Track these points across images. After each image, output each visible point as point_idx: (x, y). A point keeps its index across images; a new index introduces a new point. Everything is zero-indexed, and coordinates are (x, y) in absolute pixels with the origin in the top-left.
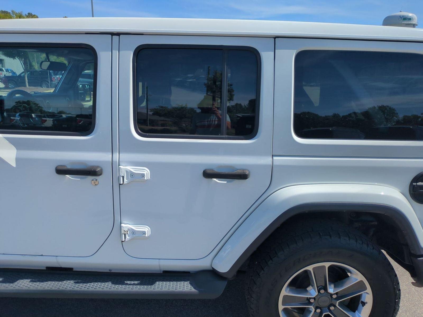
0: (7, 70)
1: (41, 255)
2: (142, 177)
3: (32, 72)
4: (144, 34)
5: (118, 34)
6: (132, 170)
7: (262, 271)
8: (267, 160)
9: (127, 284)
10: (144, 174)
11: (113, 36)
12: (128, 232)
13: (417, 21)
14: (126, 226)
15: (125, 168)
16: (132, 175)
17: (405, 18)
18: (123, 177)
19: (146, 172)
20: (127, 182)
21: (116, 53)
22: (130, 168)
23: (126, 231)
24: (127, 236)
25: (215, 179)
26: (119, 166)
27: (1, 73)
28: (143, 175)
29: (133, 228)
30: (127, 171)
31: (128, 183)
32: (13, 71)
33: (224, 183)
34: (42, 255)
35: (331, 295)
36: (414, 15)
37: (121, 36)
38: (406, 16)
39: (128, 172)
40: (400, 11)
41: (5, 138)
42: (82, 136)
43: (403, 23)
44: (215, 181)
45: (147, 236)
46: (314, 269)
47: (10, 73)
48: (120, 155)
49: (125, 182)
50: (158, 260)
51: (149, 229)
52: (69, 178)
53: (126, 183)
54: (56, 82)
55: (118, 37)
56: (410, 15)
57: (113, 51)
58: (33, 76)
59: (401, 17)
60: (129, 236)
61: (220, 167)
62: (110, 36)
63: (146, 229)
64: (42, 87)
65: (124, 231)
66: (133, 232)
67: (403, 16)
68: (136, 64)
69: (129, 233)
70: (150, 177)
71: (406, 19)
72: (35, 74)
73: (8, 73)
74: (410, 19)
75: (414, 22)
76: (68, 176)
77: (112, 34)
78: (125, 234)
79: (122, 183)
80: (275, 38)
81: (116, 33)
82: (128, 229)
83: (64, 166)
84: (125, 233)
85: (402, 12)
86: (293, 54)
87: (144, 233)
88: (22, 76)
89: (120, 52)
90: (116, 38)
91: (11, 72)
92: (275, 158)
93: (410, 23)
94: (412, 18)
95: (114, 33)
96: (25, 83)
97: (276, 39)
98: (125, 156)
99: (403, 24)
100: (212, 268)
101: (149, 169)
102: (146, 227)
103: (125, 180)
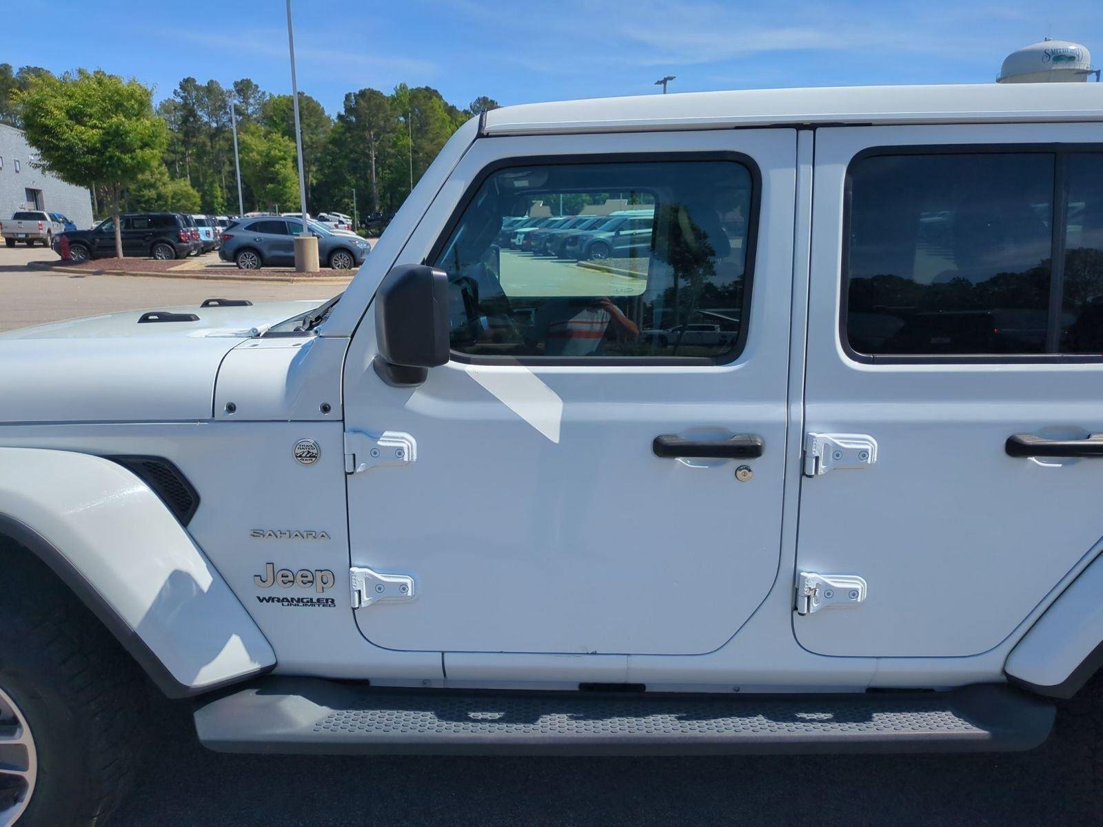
0: (53, 218)
1: (592, 654)
2: (862, 458)
3: (131, 219)
4: (873, 123)
5: (813, 126)
6: (837, 442)
9: (803, 720)
10: (864, 451)
11: (801, 132)
12: (816, 591)
13: (1089, 63)
14: (814, 576)
15: (823, 437)
16: (837, 453)
17: (1059, 57)
18: (817, 459)
19: (869, 444)
21: (806, 169)
22: (832, 437)
23: (813, 589)
24: (813, 600)
25: (1033, 459)
27: (41, 225)
28: (862, 453)
29: (828, 581)
30: (826, 446)
31: (826, 474)
32: (66, 219)
33: (1055, 467)
34: (594, 653)
36: (1084, 47)
37: (819, 130)
38: (1062, 51)
39: (829, 446)
40: (1046, 39)
41: (537, 375)
42: (717, 365)
43: (1054, 68)
44: (1034, 463)
45: (860, 599)
47: (62, 224)
48: (807, 406)
49: (821, 471)
51: (864, 584)
52: (682, 464)
53: (823, 472)
54: (190, 244)
55: (812, 132)
56: (1073, 47)
57: (801, 166)
58: (132, 230)
59: (1050, 52)
60: (817, 601)
62: (794, 131)
63: (858, 584)
64: (155, 258)
65: (810, 588)
66: (829, 592)
67: (1053, 52)
69: (819, 593)
70: (879, 458)
71: (1062, 59)
72: (136, 226)
73: (57, 223)
74: (1071, 58)
75: (1084, 65)
76: (679, 460)
77: (799, 126)
78: (809, 597)
79: (812, 473)
81: (808, 124)
82: (818, 584)
83: (675, 436)
84: (811, 593)
85: (1050, 40)
87: (854, 595)
88: (105, 231)
89: (816, 168)
90: (806, 135)
91: (63, 222)
93: (1072, 67)
94: (1078, 56)
95: (805, 124)
96: (114, 247)
98: (817, 410)
99: (1055, 70)
100: (1004, 678)
101: (875, 438)
102: (856, 579)
103: (821, 466)
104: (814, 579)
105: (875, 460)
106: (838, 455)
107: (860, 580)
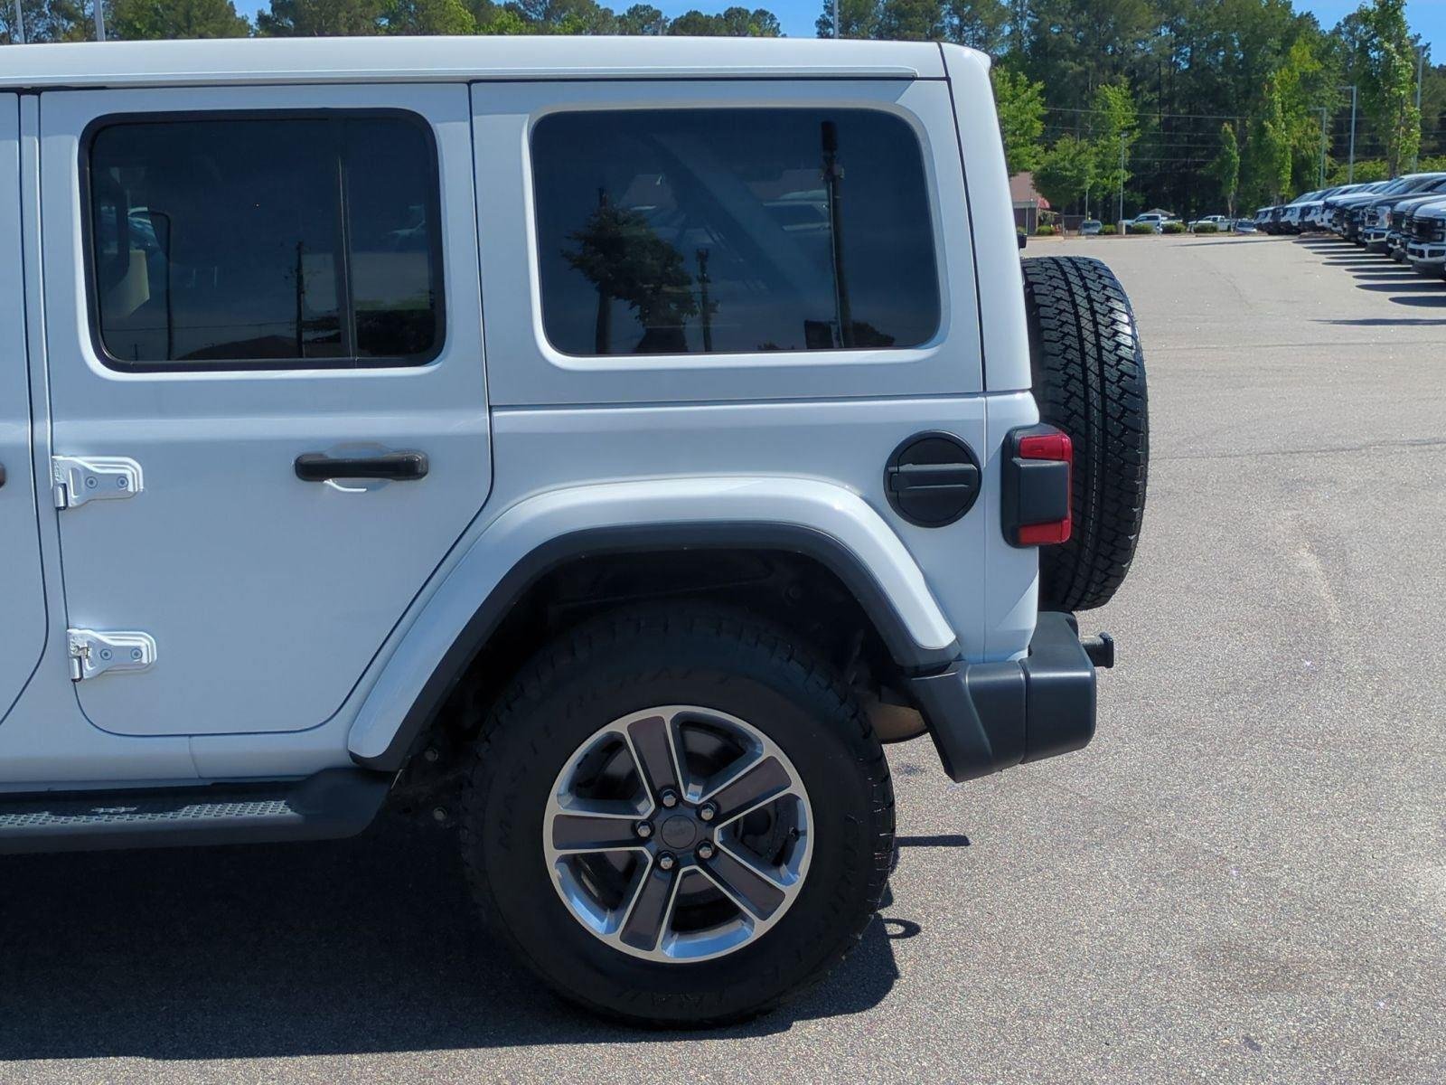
2: (120, 485)
4: (108, 86)
5: (36, 91)
6: (89, 466)
7: (486, 744)
8: (473, 422)
10: (124, 476)
11: (22, 97)
12: (88, 650)
14: (84, 633)
15: (71, 461)
16: (91, 479)
18: (65, 487)
19: (133, 471)
20: (75, 500)
21: (30, 142)
22: (83, 461)
23: (83, 648)
24: (86, 663)
25: (329, 484)
26: (53, 454)
28: (122, 480)
29: (103, 638)
30: (75, 471)
31: (80, 506)
33: (359, 493)
35: (698, 809)
37: (44, 95)
39: (78, 471)
44: (331, 487)
45: (145, 660)
46: (631, 728)
48: (54, 424)
49: (72, 502)
50: (187, 738)
51: (151, 642)
53: (75, 504)
55: (36, 97)
57: (24, 138)
60: (91, 664)
61: (344, 444)
62: (15, 96)
63: (144, 642)
65: (78, 647)
66: (105, 652)
68: (88, 169)
69: (93, 654)
70: (144, 485)
77: (20, 91)
78: (80, 659)
79: (62, 504)
80: (471, 82)
81: (29, 87)
82: (88, 642)
84: (80, 653)
86: (522, 126)
87: (137, 652)
89: (43, 140)
90: (29, 100)
92: (496, 414)
95: (25, 87)
97: (473, 86)
98: (66, 428)
100: (349, 761)
101: (140, 463)
102: (141, 636)
103: (72, 495)
104: (82, 636)
105: (142, 488)
106: (91, 482)
107: (146, 637)
